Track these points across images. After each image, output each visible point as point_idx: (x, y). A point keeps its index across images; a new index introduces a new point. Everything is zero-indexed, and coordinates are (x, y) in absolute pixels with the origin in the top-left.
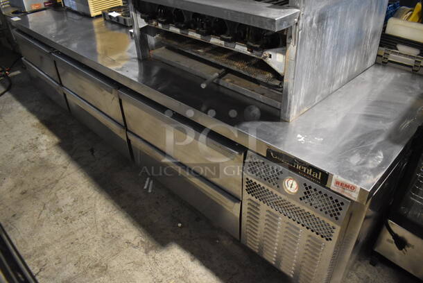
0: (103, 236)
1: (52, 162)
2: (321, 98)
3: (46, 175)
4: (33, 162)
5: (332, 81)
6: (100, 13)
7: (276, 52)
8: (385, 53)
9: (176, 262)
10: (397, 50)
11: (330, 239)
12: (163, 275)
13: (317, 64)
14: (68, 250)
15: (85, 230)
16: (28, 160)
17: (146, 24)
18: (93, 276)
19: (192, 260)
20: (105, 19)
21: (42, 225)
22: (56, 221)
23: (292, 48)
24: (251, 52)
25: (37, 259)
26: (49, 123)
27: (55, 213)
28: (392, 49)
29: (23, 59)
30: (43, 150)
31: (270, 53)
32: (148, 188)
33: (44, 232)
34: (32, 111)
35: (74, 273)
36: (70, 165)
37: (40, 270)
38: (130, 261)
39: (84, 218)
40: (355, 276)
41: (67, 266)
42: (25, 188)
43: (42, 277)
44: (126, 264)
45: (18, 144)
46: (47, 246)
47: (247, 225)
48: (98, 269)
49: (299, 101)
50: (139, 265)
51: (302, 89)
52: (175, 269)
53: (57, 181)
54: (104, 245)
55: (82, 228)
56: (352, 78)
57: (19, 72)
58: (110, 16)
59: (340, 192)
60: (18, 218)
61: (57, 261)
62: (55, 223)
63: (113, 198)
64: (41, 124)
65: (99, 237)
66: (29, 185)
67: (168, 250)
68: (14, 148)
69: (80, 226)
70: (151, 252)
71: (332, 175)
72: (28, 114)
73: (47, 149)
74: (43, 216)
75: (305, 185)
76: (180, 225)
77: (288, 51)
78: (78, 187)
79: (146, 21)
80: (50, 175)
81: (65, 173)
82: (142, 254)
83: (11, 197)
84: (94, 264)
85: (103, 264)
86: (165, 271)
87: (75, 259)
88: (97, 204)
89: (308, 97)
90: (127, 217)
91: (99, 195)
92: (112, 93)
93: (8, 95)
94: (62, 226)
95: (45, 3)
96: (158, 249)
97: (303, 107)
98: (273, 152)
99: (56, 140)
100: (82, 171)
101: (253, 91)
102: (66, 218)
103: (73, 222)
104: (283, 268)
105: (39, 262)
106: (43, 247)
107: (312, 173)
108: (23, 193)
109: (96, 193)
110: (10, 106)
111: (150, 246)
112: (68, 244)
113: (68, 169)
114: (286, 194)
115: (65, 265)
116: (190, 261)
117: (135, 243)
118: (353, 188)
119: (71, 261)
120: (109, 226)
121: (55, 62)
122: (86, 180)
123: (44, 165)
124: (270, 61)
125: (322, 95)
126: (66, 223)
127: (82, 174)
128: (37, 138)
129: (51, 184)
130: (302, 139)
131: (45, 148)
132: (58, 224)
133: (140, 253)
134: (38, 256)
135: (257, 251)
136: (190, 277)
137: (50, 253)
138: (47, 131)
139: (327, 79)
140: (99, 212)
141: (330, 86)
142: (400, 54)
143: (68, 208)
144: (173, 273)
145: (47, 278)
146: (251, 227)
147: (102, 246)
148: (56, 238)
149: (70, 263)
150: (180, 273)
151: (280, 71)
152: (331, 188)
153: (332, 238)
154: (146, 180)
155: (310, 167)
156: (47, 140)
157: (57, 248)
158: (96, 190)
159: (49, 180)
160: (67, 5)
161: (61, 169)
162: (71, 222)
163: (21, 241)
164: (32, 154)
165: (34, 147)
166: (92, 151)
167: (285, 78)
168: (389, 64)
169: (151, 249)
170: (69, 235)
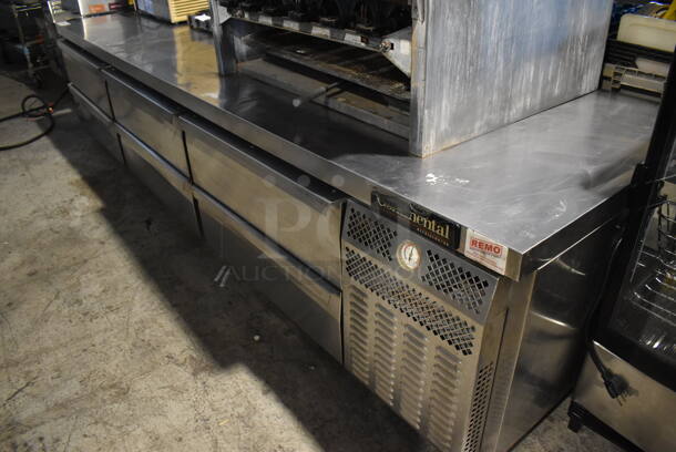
0: (134, 345)
1: (86, 234)
2: (485, 129)
3: (71, 252)
4: (57, 232)
5: (507, 102)
6: (185, 18)
7: (400, 38)
8: (616, 74)
9: (239, 393)
10: (636, 67)
11: (470, 353)
12: (213, 410)
13: (471, 64)
14: (76, 360)
15: (108, 334)
16: (51, 229)
17: (229, 16)
18: (104, 401)
19: (265, 393)
20: (192, 27)
21: (46, 321)
22: (70, 316)
23: (420, 27)
24: (367, 43)
25: (27, 369)
26: (94, 182)
27: (70, 305)
28: (628, 65)
29: (70, 85)
30: (76, 217)
31: (392, 41)
32: (220, 281)
33: (47, 331)
34: (74, 163)
35: (77, 394)
36: (111, 241)
37: (27, 385)
38: (166, 384)
39: (112, 316)
40: (538, 444)
41: (69, 382)
42: (37, 267)
43: (27, 394)
44: (159, 388)
45: (42, 206)
46: (46, 351)
47: (351, 334)
48: (113, 391)
49: (439, 123)
50: (177, 391)
51: (444, 102)
52: (234, 403)
53: (85, 261)
54: (132, 358)
55: (106, 330)
56: (549, 106)
57: (68, 111)
58: (198, 21)
59: (478, 260)
60: (13, 309)
61: (55, 374)
62: (67, 319)
63: (162, 291)
64: (82, 182)
65: (127, 346)
66: (42, 264)
67: (230, 374)
68: (35, 212)
69: (103, 327)
70: (202, 375)
71: (466, 228)
72: (68, 167)
73: (82, 216)
74: (52, 308)
75: (429, 253)
76: (257, 338)
77: (414, 32)
78: (115, 272)
79: (229, 11)
80: (77, 251)
81: (101, 251)
82: (188, 375)
83: (13, 278)
84: (111, 383)
85: (124, 386)
86: (217, 405)
87: (84, 373)
88: (136, 298)
89: (457, 119)
90: (177, 319)
91: (143, 285)
92: (171, 122)
93: (45, 140)
94: (77, 324)
95: (110, 5)
96: (215, 370)
97: (448, 135)
98: (382, 196)
99: (99, 204)
100: (126, 250)
101: (375, 113)
102: (85, 314)
103: (94, 321)
104: (405, 414)
105: (28, 373)
106: (40, 353)
107: (436, 229)
108: (31, 275)
109: (140, 281)
110: (44, 156)
111: (203, 365)
112: (78, 351)
113: (106, 245)
114: (402, 271)
115: (66, 380)
116: (260, 394)
117: (181, 360)
118: (496, 250)
119: (75, 376)
120: (147, 331)
121: (106, 83)
122: (127, 263)
123: (73, 237)
124: (392, 55)
125: (488, 124)
126: (83, 321)
127: (125, 253)
128: (72, 200)
129: (76, 264)
130: (433, 180)
131: (79, 214)
132: (70, 321)
133: (184, 375)
134: (29, 364)
135: (367, 383)
136: (256, 418)
137: (48, 362)
138: (89, 191)
139: (495, 97)
140: (137, 308)
141: (503, 109)
142: (640, 73)
143: (92, 300)
144: (230, 409)
145: (34, 396)
146: (357, 338)
147: (129, 359)
148: (63, 341)
149: (74, 380)
150: (241, 410)
151: (406, 69)
152: (466, 254)
153: (471, 349)
154: (220, 268)
155: (433, 217)
156: (85, 205)
157: (60, 355)
158: (139, 277)
159: (74, 258)
160: (142, 8)
161: (96, 245)
162: (91, 320)
163: (10, 341)
164: (58, 222)
165: (65, 212)
166: (148, 223)
167: (412, 80)
168: (622, 91)
169: (204, 369)
170: (84, 338)
